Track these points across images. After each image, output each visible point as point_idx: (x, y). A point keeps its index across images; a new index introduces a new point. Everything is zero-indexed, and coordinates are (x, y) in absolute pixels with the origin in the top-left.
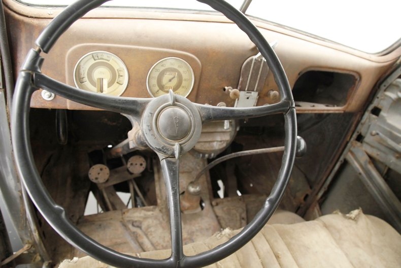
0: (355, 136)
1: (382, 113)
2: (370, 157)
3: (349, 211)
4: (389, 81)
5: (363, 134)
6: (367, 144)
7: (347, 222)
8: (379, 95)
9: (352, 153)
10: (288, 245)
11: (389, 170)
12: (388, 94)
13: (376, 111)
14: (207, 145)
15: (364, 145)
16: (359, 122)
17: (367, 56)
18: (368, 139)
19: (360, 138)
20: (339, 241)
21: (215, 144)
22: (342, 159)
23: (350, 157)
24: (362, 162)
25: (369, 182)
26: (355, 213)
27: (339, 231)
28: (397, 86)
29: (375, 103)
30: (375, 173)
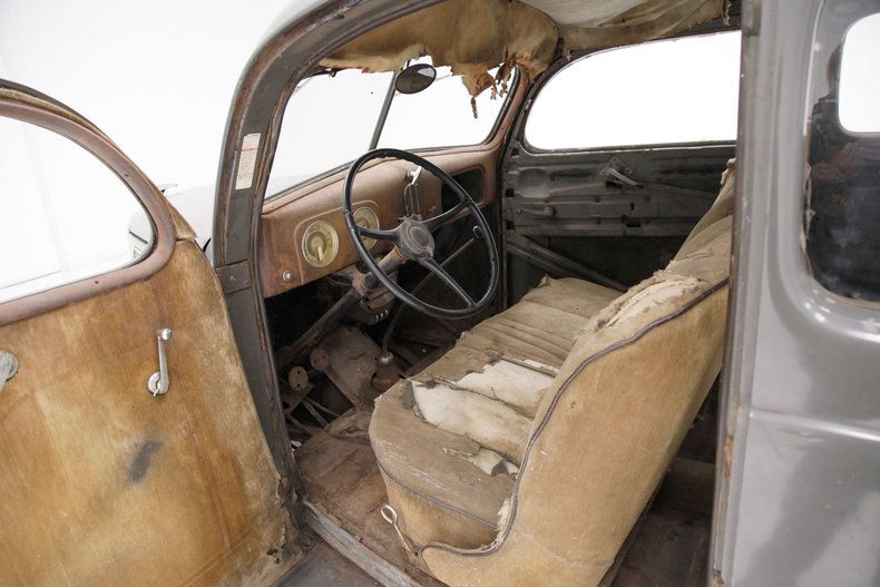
0: (504, 226)
1: (516, 192)
2: (527, 237)
3: (539, 282)
4: (506, 161)
5: (510, 219)
6: (519, 226)
7: (543, 289)
8: (505, 177)
9: (510, 243)
10: (514, 320)
11: (549, 238)
12: (511, 173)
13: (510, 193)
14: (380, 301)
15: (517, 229)
16: (501, 210)
17: (476, 148)
18: (517, 221)
19: (510, 225)
20: (545, 303)
21: (385, 296)
22: (505, 255)
23: (512, 249)
24: (524, 245)
25: (539, 260)
26: (544, 280)
27: (541, 298)
28: (515, 163)
29: (505, 187)
30: (539, 249)
